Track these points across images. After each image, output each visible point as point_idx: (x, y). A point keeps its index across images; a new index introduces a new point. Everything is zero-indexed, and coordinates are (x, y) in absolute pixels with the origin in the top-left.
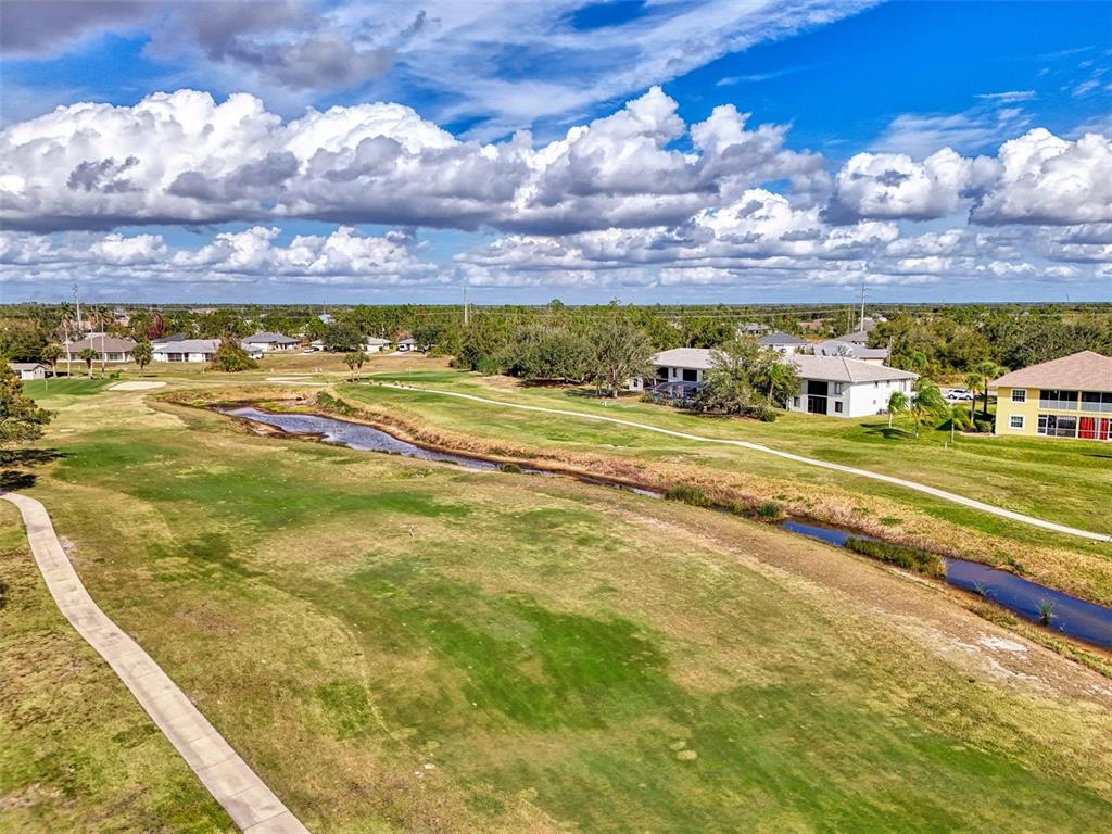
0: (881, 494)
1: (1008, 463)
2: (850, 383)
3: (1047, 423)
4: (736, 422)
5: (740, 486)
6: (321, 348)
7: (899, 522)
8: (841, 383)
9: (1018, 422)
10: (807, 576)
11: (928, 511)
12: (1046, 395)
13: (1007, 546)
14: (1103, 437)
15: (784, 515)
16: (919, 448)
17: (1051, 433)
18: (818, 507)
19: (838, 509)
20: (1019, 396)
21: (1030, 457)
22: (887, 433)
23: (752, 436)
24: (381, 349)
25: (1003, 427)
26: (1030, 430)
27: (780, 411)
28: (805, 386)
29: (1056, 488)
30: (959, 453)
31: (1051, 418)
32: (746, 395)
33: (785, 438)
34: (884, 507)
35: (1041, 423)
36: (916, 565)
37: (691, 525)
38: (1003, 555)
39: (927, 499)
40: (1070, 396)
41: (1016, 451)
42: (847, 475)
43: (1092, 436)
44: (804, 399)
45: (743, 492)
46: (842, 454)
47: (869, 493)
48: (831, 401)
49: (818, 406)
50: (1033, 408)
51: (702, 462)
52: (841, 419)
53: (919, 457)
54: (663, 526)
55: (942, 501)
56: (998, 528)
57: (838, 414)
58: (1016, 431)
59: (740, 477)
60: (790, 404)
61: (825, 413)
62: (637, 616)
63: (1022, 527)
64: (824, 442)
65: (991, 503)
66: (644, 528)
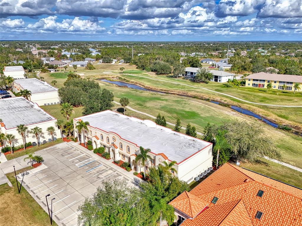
0: (225, 97)
1: (245, 92)
2: (222, 76)
3: (254, 85)
4: (201, 84)
5: (203, 96)
6: (102, 62)
7: (226, 101)
8: (220, 76)
9: (249, 84)
10: (214, 107)
11: (231, 99)
12: (254, 80)
13: (240, 104)
14: (262, 87)
15: (210, 100)
16: (232, 89)
17: (254, 86)
18: (215, 99)
19: (218, 99)
20: (249, 80)
21: (249, 91)
22: (228, 86)
23: (205, 87)
24: (116, 62)
25: (247, 85)
26: (251, 86)
27: (209, 81)
28: (214, 77)
29: (250, 96)
30: (238, 90)
31: (254, 84)
32: (203, 79)
33: (210, 87)
34: (225, 99)
35: (253, 85)
36: (228, 106)
37: (198, 102)
38: (239, 105)
39: (231, 98)
40: (257, 80)
41: (247, 90)
42: (220, 94)
43: (260, 87)
44: (214, 79)
45: (204, 97)
46: (220, 90)
47: (223, 97)
48: (218, 80)
49: (216, 80)
50: (252, 82)
51: (197, 92)
52: (220, 83)
53: (232, 91)
54: (195, 102)
55: (233, 98)
56: (239, 102)
57: (220, 82)
58: (249, 86)
59: (204, 94)
60: (211, 80)
61: (217, 81)
62: (195, 111)
63: (243, 102)
64: (217, 88)
65: (240, 98)
66: (192, 102)
